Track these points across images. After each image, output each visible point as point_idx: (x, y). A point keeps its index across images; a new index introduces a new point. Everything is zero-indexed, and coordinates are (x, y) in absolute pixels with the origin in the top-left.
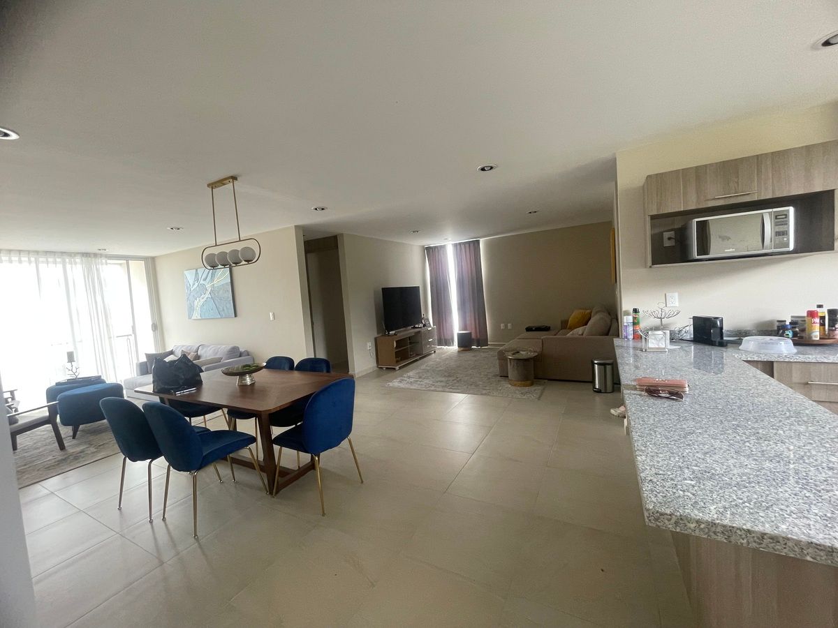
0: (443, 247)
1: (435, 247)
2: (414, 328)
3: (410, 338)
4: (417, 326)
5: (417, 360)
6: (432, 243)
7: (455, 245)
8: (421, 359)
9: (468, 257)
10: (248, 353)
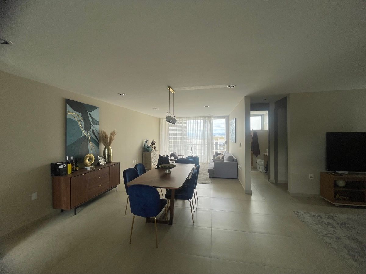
10: (236, 161)
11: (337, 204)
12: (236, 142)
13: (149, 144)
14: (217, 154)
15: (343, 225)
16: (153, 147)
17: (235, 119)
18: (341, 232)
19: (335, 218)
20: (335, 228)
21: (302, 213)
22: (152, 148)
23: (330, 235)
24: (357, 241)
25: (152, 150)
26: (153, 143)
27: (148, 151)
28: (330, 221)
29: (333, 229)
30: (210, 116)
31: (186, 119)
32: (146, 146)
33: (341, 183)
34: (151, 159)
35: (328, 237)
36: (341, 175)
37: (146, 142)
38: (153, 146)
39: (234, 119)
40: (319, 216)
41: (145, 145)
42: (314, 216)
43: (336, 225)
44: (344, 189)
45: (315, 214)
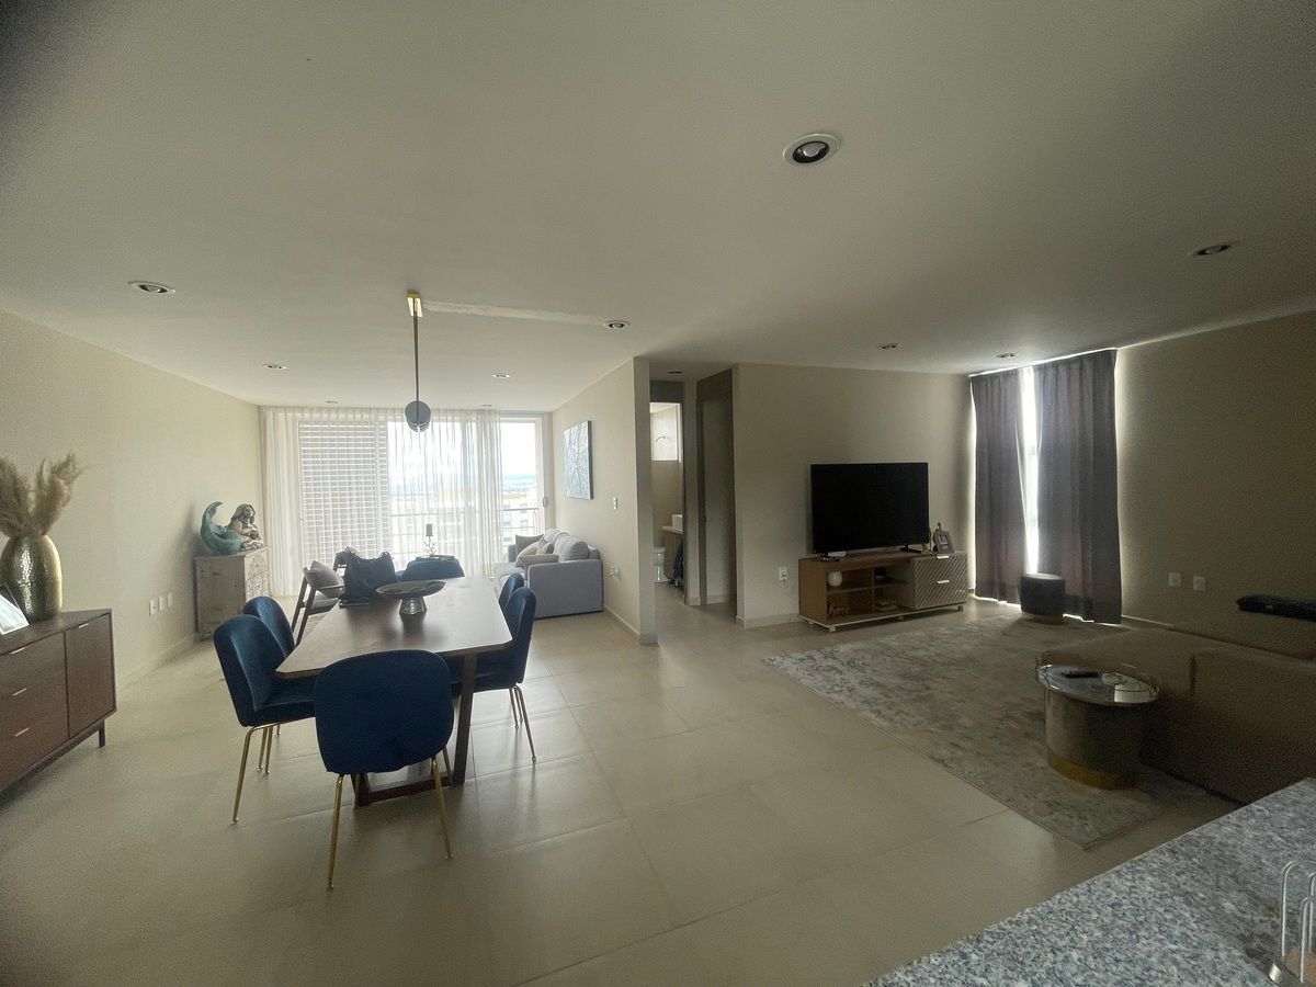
0: (1012, 376)
1: (993, 377)
2: (906, 550)
3: (880, 571)
4: (910, 547)
5: (895, 620)
6: (991, 365)
7: (1041, 369)
8: (907, 618)
9: (1076, 396)
10: (598, 555)
11: (832, 628)
12: (592, 497)
13: (223, 518)
14: (523, 542)
15: (851, 663)
16: (247, 531)
17: (590, 423)
18: (852, 678)
19: (836, 655)
20: (840, 672)
21: (779, 659)
22: (243, 539)
23: (837, 689)
24: (878, 685)
25: (242, 547)
26: (243, 514)
27: (225, 550)
28: (831, 662)
29: (838, 676)
30: (490, 411)
31: (382, 418)
32: (213, 529)
33: (836, 579)
34: (244, 586)
35: (835, 692)
36: (837, 560)
37: (212, 510)
38: (245, 527)
39: (585, 424)
40: (810, 658)
41: (205, 528)
42: (802, 660)
43: (840, 667)
44: (840, 591)
45: (802, 656)
